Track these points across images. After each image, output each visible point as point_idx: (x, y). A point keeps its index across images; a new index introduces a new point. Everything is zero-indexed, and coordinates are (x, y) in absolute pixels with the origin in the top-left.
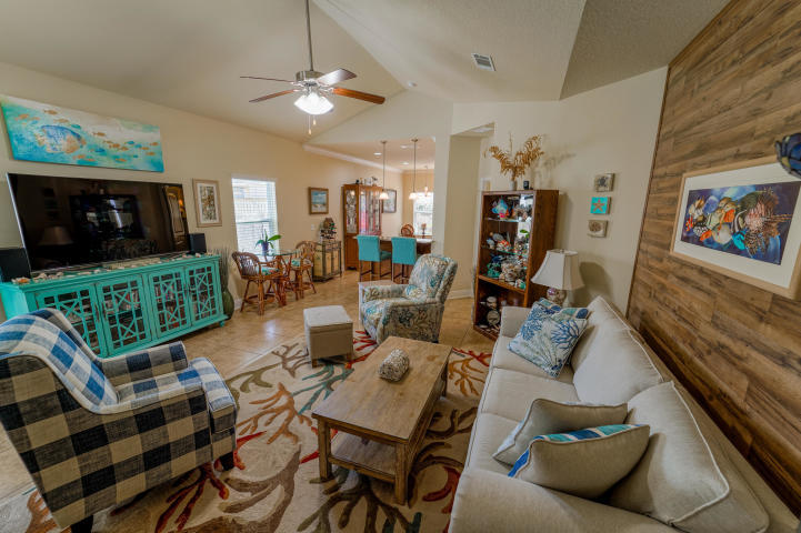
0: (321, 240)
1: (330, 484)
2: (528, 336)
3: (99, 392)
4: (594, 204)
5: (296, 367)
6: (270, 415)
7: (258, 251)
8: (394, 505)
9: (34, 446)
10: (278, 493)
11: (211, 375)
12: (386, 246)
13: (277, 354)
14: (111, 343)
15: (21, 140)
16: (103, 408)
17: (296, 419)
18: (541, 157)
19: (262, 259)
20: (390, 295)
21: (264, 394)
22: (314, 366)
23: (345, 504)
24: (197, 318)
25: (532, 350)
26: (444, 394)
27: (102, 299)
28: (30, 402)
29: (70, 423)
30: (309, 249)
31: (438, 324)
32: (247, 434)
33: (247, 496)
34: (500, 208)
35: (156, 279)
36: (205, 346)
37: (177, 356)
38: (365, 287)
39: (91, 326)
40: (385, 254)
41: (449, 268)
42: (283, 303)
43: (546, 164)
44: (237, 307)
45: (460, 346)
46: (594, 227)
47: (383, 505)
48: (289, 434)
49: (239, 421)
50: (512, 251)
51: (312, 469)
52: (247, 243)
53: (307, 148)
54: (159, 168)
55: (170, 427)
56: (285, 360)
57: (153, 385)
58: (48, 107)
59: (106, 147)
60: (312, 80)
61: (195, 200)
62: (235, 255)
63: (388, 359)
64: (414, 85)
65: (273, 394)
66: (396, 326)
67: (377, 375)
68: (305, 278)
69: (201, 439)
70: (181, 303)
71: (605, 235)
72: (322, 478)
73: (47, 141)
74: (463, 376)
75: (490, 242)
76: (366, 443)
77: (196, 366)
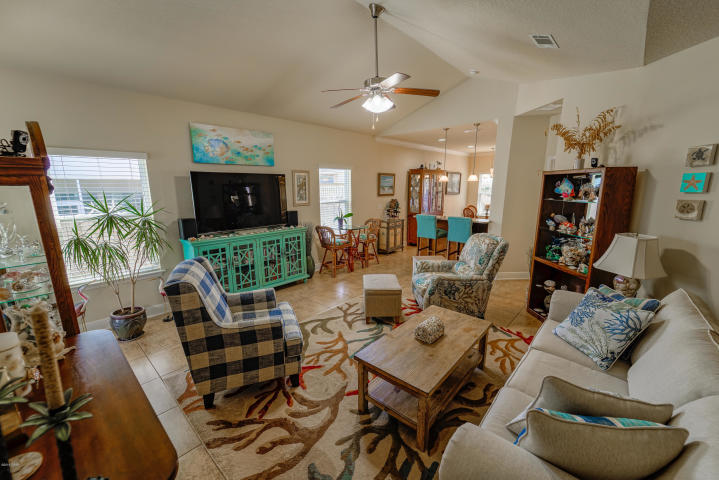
0: (386, 218)
1: (365, 417)
2: (578, 322)
3: (223, 314)
4: (685, 181)
5: (353, 321)
6: (328, 355)
7: (335, 226)
8: (416, 450)
9: (189, 340)
10: (325, 413)
11: (290, 316)
12: (443, 225)
13: (341, 309)
14: (236, 286)
15: (197, 149)
16: (223, 324)
17: (347, 361)
18: (618, 131)
19: (337, 232)
20: (440, 269)
21: (328, 338)
22: (368, 323)
23: (374, 436)
24: (289, 275)
25: (581, 338)
26: (481, 366)
27: (232, 255)
28: (188, 311)
29: (207, 329)
30: (374, 226)
31: (485, 301)
32: (311, 364)
33: (304, 409)
34: (565, 188)
35: (264, 244)
36: (292, 295)
37: (269, 298)
38: (417, 261)
39: (226, 273)
40: (442, 232)
41: (499, 247)
42: (351, 269)
43: (623, 138)
44: (317, 269)
45: (508, 326)
46: (685, 208)
47: (406, 447)
48: (341, 372)
49: (306, 354)
50: (576, 233)
51: (353, 402)
52: (328, 220)
53: (378, 139)
54: (271, 163)
55: (260, 345)
56: (345, 316)
57: (253, 316)
58: (211, 127)
59: (241, 150)
60: (376, 85)
61: (293, 185)
62: (318, 228)
63: (424, 323)
64: (477, 72)
65: (332, 339)
66: (441, 297)
67: (413, 336)
68: (371, 250)
69: (278, 359)
70: (279, 262)
71: (701, 217)
72: (360, 411)
73: (211, 149)
74: (506, 355)
75: (551, 223)
76: (398, 392)
77: (281, 308)
